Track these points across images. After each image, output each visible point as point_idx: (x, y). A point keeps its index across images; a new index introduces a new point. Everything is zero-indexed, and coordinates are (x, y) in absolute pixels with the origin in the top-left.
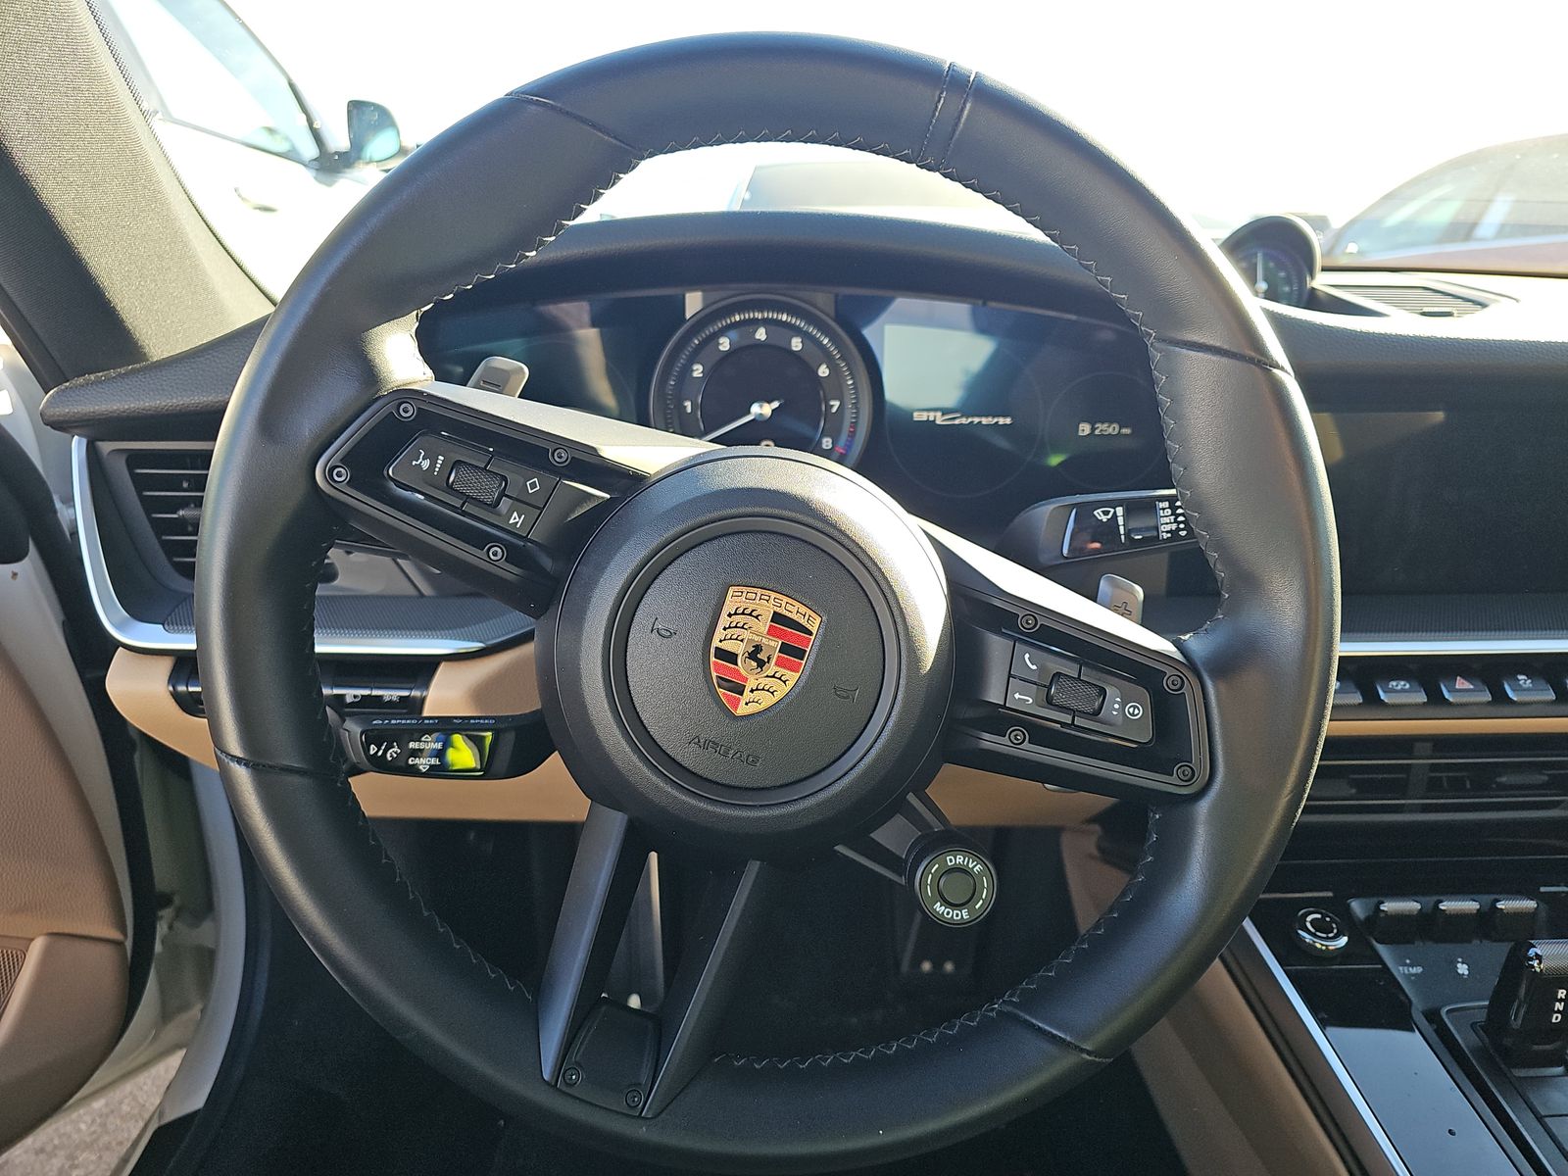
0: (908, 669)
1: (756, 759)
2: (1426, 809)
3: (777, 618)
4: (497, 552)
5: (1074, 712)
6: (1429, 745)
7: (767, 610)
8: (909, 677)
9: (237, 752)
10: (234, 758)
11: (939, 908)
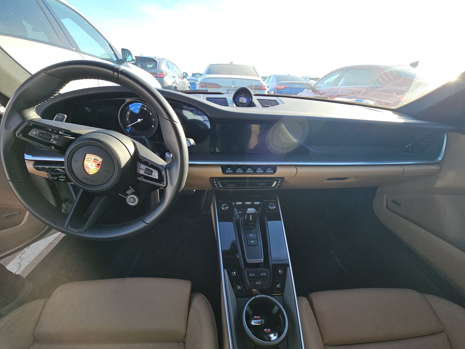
0: (118, 167)
1: (94, 181)
2: (249, 188)
3: (95, 159)
4: (53, 148)
5: (148, 174)
6: (249, 179)
7: (93, 158)
8: (118, 169)
9: (9, 179)
10: (9, 180)
11: (130, 203)
